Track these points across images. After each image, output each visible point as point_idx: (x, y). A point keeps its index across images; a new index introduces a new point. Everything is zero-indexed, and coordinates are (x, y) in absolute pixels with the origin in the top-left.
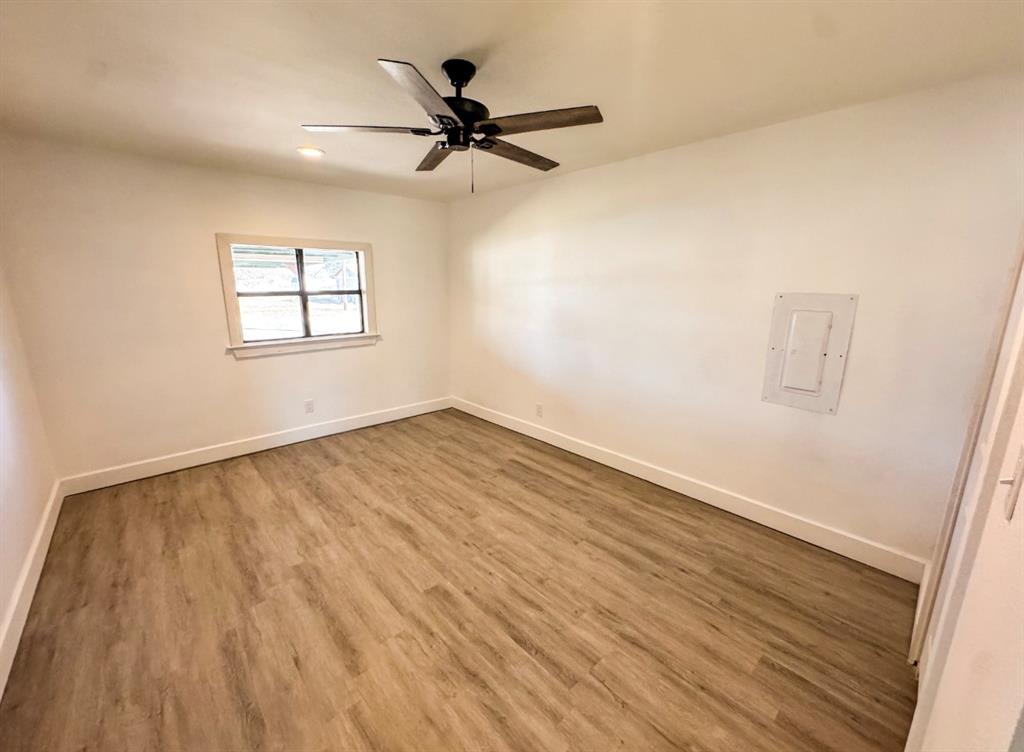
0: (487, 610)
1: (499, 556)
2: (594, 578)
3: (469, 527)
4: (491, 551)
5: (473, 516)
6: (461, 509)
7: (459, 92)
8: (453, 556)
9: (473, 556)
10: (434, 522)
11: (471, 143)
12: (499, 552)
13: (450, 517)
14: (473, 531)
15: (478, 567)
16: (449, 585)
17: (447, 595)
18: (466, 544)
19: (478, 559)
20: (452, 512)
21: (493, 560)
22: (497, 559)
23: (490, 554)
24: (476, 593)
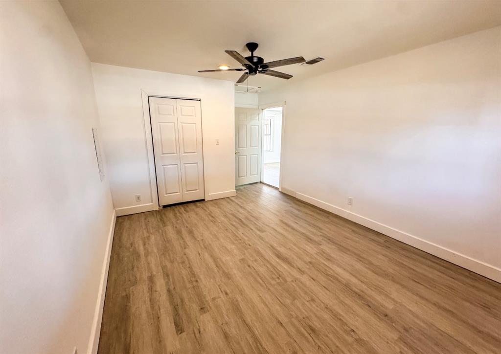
0: (247, 226)
1: (237, 239)
2: (208, 228)
3: (247, 253)
4: (240, 241)
5: (243, 260)
6: (249, 266)
7: (252, 54)
8: (256, 241)
9: (248, 240)
10: (265, 259)
11: (258, 72)
12: (236, 240)
13: (256, 260)
14: (245, 251)
15: (246, 236)
16: (258, 233)
17: (259, 230)
18: (250, 245)
19: (246, 239)
20: (255, 265)
21: (240, 237)
22: (238, 237)
23: (241, 240)
24: (249, 229)
